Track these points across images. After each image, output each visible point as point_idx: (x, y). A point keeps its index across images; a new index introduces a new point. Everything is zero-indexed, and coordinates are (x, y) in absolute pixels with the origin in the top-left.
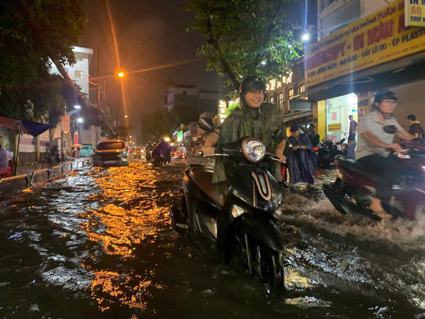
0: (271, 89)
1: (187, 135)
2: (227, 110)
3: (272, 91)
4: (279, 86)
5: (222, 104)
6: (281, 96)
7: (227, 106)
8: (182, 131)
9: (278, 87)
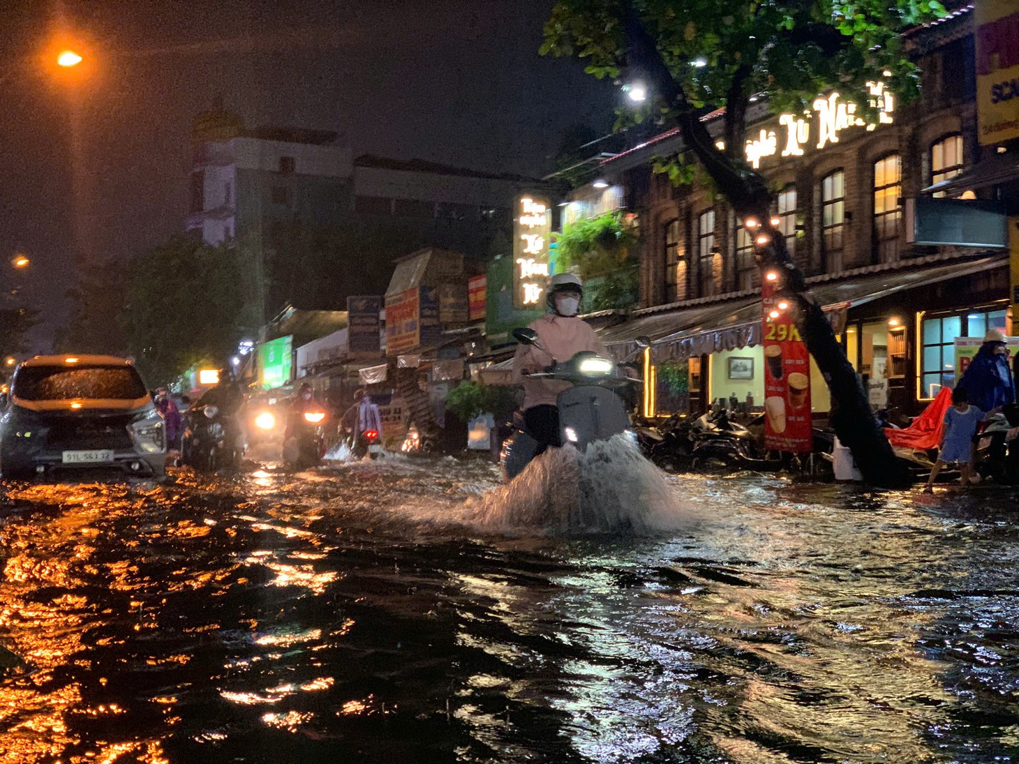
0: (785, 153)
1: (315, 359)
2: (553, 240)
3: (792, 159)
4: (828, 142)
5: (532, 212)
6: (836, 186)
7: (556, 225)
8: (289, 339)
9: (820, 146)
